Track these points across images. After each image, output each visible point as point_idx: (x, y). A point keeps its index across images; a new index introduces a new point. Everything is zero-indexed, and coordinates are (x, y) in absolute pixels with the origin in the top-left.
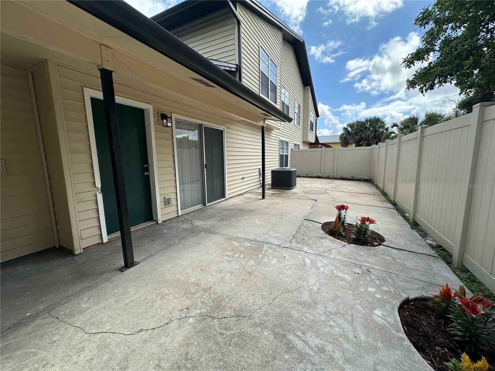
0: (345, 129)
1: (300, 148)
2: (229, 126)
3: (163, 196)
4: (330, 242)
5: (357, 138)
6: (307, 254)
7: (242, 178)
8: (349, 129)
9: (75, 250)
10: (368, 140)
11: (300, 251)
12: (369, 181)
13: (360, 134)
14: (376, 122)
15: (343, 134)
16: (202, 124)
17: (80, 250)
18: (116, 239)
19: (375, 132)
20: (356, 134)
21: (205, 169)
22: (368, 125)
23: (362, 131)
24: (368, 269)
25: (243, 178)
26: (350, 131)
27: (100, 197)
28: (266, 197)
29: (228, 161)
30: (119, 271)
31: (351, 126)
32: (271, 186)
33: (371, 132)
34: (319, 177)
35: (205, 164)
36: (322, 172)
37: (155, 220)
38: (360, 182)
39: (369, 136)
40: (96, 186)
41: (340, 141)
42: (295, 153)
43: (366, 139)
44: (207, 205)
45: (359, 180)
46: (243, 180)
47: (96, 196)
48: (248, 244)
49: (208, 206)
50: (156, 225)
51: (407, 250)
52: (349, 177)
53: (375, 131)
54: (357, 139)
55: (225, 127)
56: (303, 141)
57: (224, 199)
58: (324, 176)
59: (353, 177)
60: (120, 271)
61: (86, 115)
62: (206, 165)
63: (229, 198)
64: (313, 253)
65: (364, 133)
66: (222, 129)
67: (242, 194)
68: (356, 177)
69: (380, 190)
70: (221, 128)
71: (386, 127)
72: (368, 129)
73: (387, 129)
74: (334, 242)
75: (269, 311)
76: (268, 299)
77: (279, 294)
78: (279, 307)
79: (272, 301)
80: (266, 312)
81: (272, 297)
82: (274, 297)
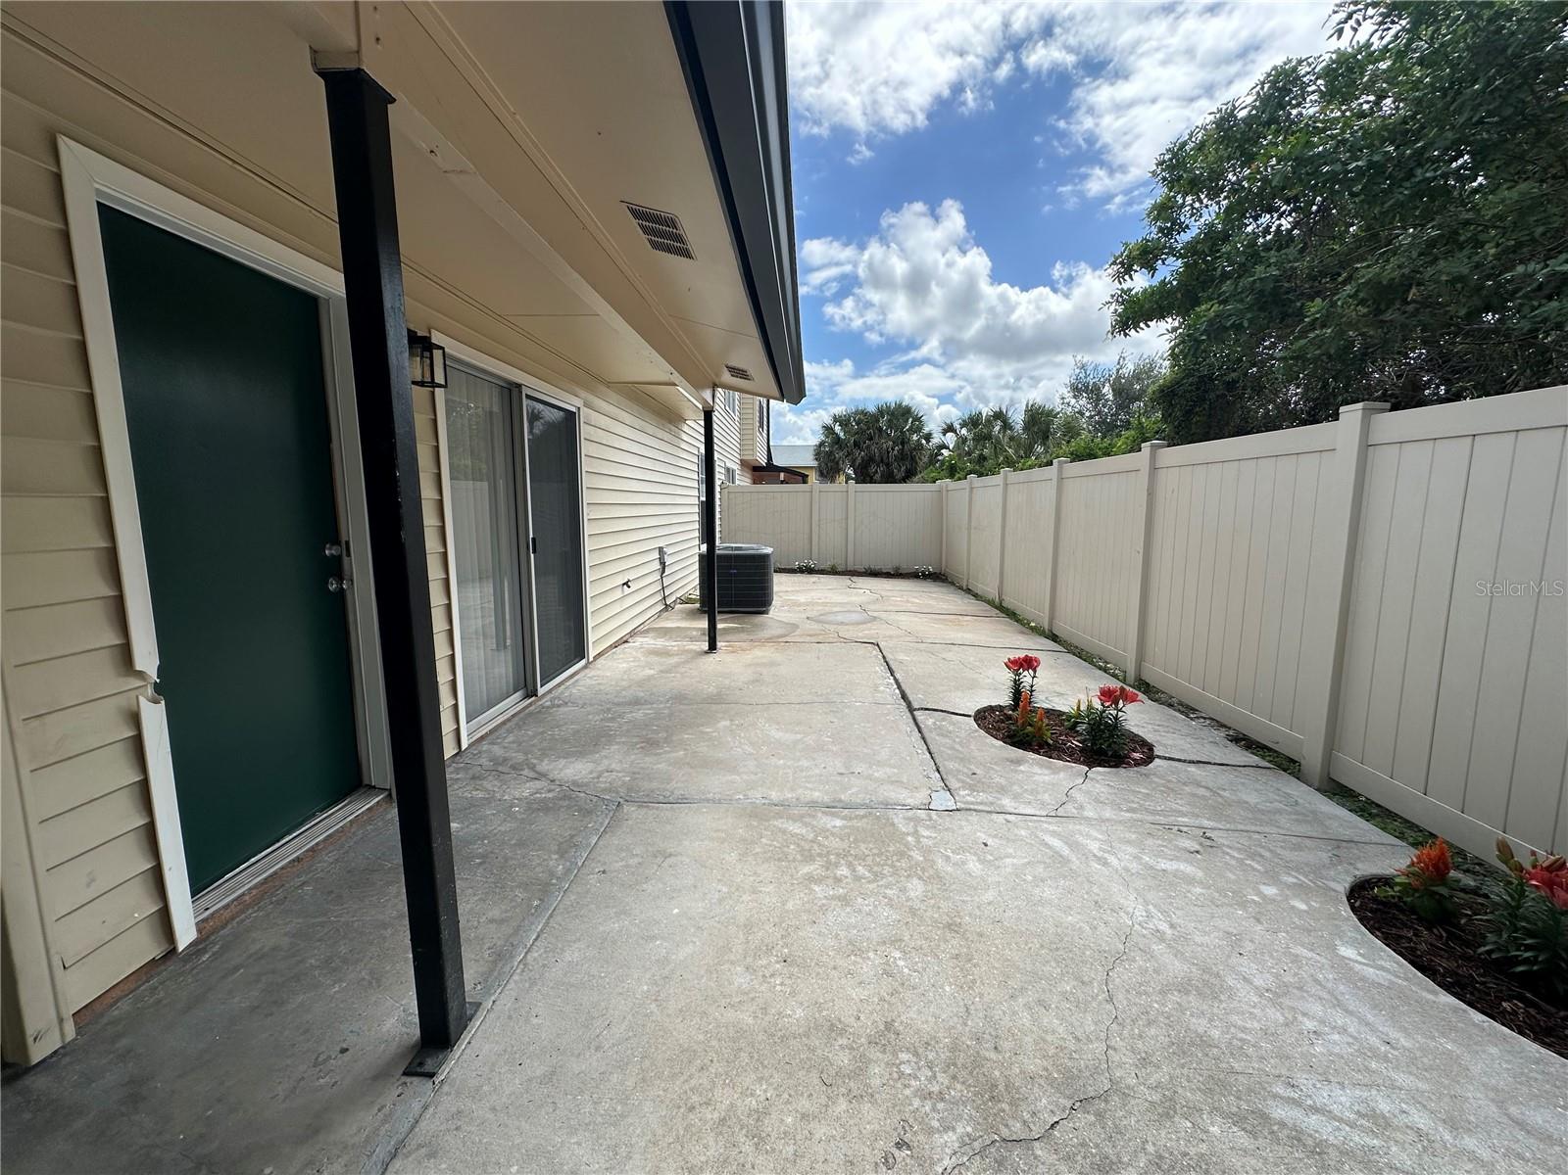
0: (828, 430)
1: (737, 482)
2: (592, 398)
4: (1046, 772)
5: (860, 455)
6: (1031, 821)
7: (624, 584)
8: (837, 428)
9: (30, 1040)
10: (888, 465)
11: (1008, 817)
12: (937, 577)
13: (868, 447)
14: (901, 416)
15: (822, 444)
16: (519, 386)
17: (61, 1030)
18: (227, 914)
19: (903, 443)
20: (856, 444)
21: (532, 555)
22: (883, 423)
23: (871, 439)
24: (1204, 833)
25: (626, 584)
26: (842, 435)
27: (155, 720)
28: (719, 644)
29: (594, 523)
30: (408, 1080)
31: (843, 421)
32: (698, 605)
33: (894, 443)
34: (809, 571)
35: (531, 536)
36: (815, 554)
37: (374, 787)
38: (919, 580)
39: (888, 453)
40: (138, 669)
41: (815, 464)
42: (732, 496)
43: (882, 461)
44: (541, 691)
45: (914, 576)
46: (627, 591)
47: (135, 719)
48: (838, 823)
49: (544, 695)
50: (384, 806)
51: (1213, 762)
52: (888, 567)
53: (903, 441)
54: (859, 461)
55: (579, 403)
56: (741, 460)
57: (583, 662)
58: (822, 567)
59: (898, 568)
60: (416, 1080)
61: (75, 290)
62: (533, 540)
63: (595, 659)
64: (1038, 813)
65: (877, 444)
66: (574, 409)
67: (625, 639)
68: (905, 568)
69: (990, 603)
70: (570, 403)
71: (926, 430)
72: (884, 435)
73: (928, 437)
74: (1055, 771)
75: (1140, 1045)
76: (1094, 1004)
77: (1105, 977)
78: (1149, 1024)
79: (1109, 1007)
80: (1139, 1053)
81: (1097, 995)
82: (1104, 993)
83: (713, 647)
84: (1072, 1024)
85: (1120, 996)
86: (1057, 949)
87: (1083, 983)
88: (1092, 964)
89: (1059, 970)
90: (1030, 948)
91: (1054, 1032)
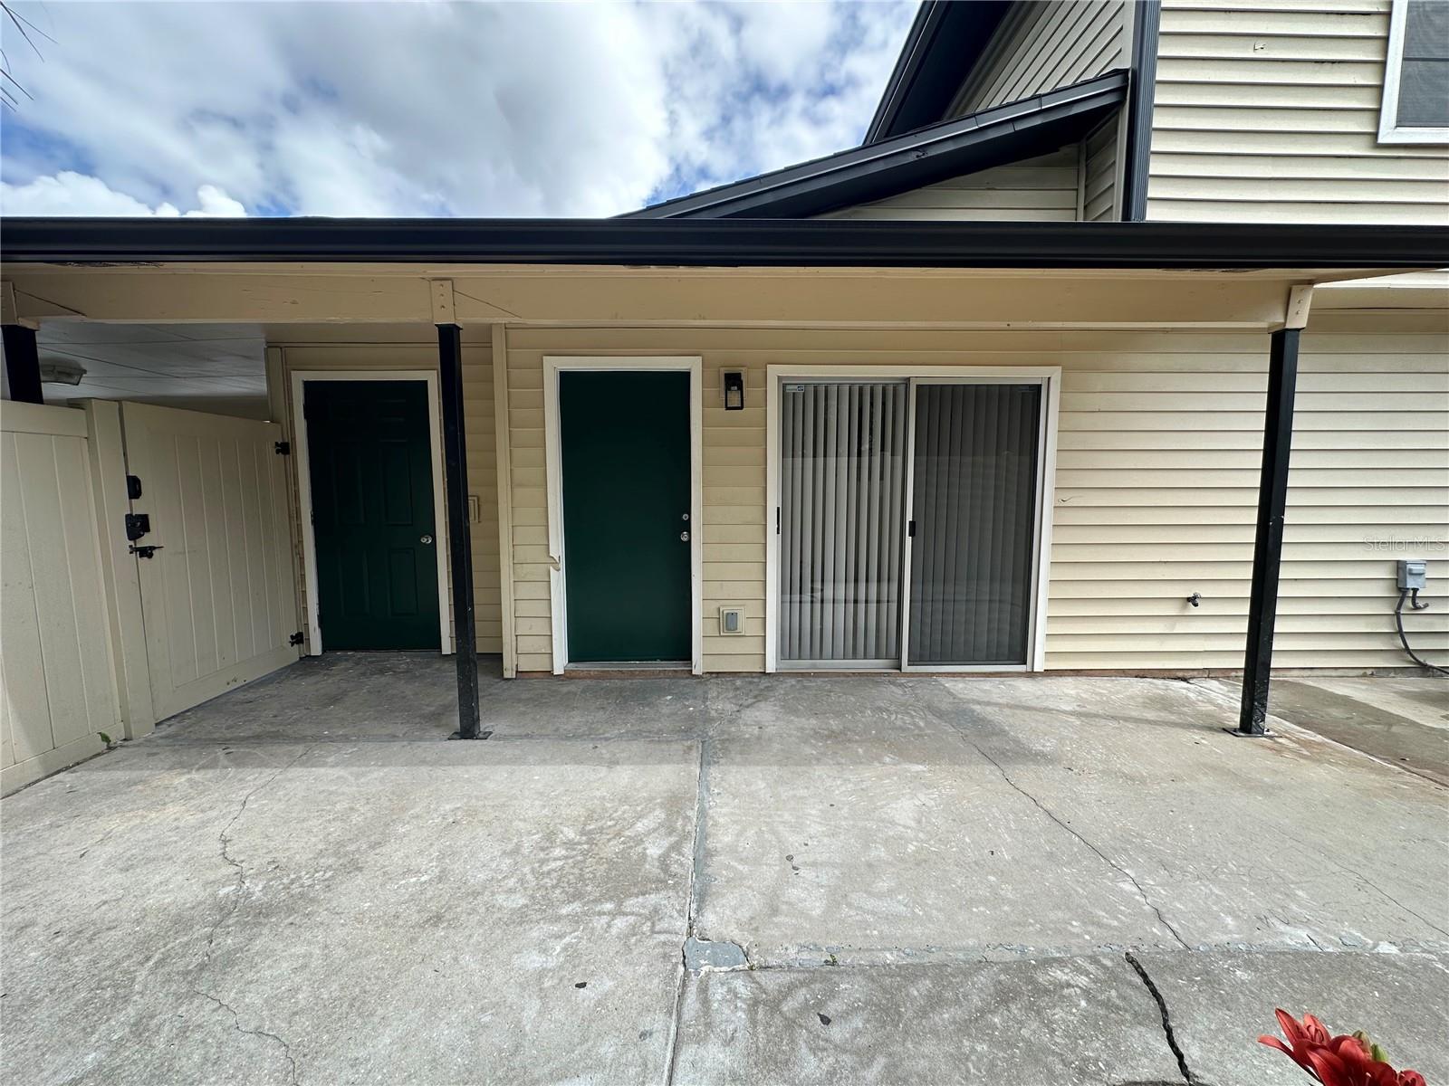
3: (716, 605)
7: (1189, 599)
16: (908, 380)
17: (517, 671)
21: (908, 540)
25: (1193, 600)
27: (556, 578)
35: (909, 518)
40: (551, 555)
44: (909, 669)
46: (1193, 610)
47: (549, 574)
49: (913, 675)
50: (686, 675)
57: (1013, 668)
61: (544, 411)
62: (913, 524)
63: (1048, 673)
67: (1187, 675)
75: (198, 1036)
76: (265, 1013)
77: (283, 1039)
78: (206, 1059)
79: (252, 1026)
80: (193, 1030)
81: (272, 1021)
82: (268, 1030)
83: (1249, 723)
84: (265, 984)
85: (251, 1044)
86: (351, 1006)
87: (295, 1013)
88: (308, 1034)
89: (326, 996)
90: (369, 979)
91: (270, 967)
